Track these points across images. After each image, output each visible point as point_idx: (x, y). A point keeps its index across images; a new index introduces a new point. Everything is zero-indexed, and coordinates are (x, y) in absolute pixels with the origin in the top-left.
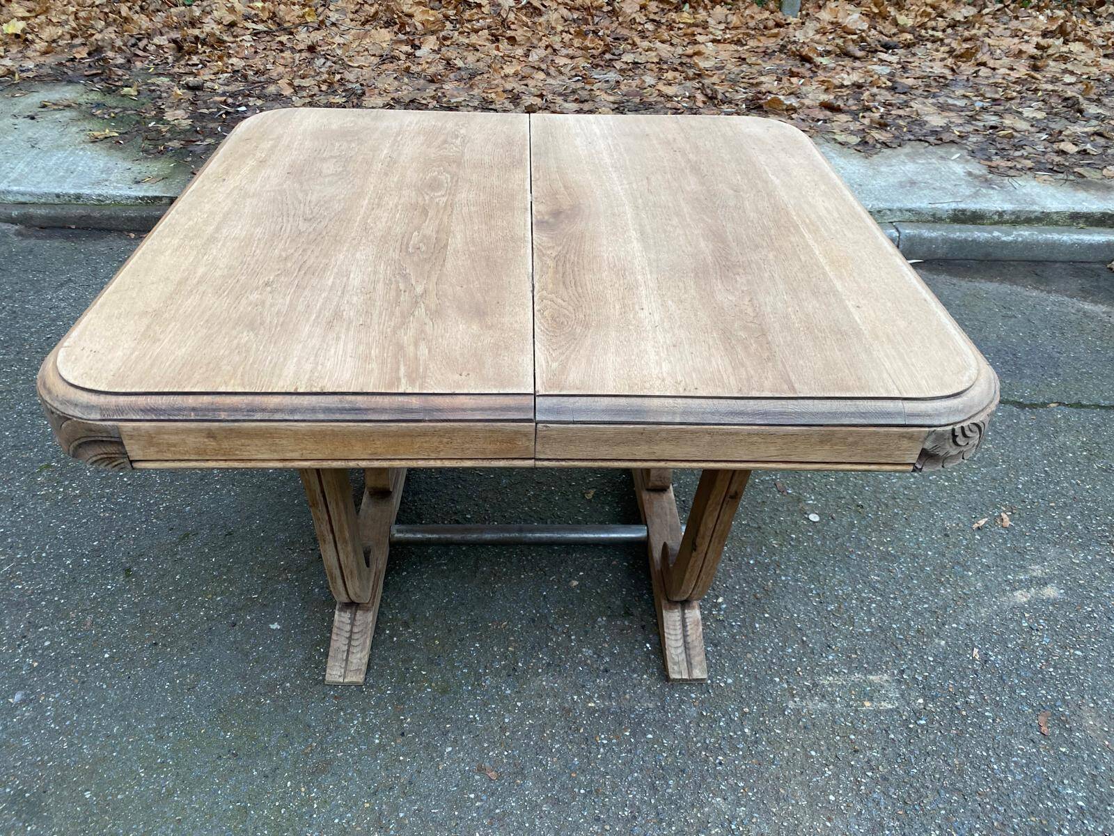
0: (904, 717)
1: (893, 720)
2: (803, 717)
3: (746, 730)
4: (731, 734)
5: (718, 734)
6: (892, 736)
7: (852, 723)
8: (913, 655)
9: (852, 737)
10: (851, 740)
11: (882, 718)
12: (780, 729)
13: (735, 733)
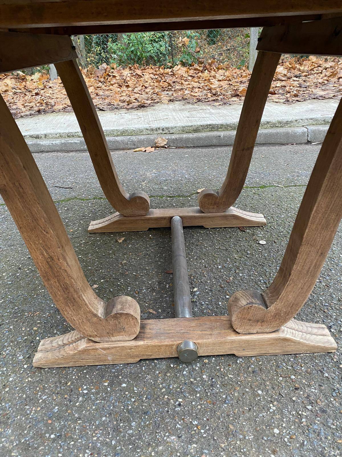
0: (335, 360)
1: (326, 363)
2: (252, 364)
3: (204, 377)
4: (192, 380)
5: (181, 380)
6: (326, 375)
7: (292, 366)
8: (337, 315)
9: (293, 377)
10: (292, 380)
11: (317, 361)
12: (233, 375)
13: (195, 379)
